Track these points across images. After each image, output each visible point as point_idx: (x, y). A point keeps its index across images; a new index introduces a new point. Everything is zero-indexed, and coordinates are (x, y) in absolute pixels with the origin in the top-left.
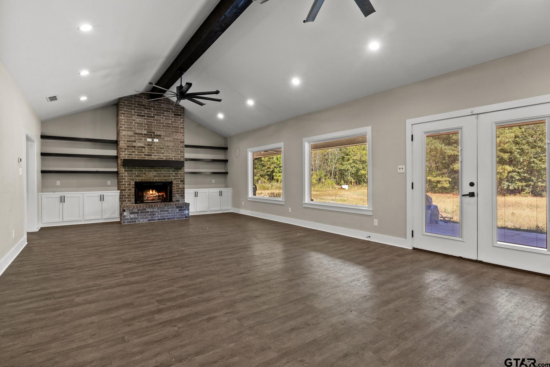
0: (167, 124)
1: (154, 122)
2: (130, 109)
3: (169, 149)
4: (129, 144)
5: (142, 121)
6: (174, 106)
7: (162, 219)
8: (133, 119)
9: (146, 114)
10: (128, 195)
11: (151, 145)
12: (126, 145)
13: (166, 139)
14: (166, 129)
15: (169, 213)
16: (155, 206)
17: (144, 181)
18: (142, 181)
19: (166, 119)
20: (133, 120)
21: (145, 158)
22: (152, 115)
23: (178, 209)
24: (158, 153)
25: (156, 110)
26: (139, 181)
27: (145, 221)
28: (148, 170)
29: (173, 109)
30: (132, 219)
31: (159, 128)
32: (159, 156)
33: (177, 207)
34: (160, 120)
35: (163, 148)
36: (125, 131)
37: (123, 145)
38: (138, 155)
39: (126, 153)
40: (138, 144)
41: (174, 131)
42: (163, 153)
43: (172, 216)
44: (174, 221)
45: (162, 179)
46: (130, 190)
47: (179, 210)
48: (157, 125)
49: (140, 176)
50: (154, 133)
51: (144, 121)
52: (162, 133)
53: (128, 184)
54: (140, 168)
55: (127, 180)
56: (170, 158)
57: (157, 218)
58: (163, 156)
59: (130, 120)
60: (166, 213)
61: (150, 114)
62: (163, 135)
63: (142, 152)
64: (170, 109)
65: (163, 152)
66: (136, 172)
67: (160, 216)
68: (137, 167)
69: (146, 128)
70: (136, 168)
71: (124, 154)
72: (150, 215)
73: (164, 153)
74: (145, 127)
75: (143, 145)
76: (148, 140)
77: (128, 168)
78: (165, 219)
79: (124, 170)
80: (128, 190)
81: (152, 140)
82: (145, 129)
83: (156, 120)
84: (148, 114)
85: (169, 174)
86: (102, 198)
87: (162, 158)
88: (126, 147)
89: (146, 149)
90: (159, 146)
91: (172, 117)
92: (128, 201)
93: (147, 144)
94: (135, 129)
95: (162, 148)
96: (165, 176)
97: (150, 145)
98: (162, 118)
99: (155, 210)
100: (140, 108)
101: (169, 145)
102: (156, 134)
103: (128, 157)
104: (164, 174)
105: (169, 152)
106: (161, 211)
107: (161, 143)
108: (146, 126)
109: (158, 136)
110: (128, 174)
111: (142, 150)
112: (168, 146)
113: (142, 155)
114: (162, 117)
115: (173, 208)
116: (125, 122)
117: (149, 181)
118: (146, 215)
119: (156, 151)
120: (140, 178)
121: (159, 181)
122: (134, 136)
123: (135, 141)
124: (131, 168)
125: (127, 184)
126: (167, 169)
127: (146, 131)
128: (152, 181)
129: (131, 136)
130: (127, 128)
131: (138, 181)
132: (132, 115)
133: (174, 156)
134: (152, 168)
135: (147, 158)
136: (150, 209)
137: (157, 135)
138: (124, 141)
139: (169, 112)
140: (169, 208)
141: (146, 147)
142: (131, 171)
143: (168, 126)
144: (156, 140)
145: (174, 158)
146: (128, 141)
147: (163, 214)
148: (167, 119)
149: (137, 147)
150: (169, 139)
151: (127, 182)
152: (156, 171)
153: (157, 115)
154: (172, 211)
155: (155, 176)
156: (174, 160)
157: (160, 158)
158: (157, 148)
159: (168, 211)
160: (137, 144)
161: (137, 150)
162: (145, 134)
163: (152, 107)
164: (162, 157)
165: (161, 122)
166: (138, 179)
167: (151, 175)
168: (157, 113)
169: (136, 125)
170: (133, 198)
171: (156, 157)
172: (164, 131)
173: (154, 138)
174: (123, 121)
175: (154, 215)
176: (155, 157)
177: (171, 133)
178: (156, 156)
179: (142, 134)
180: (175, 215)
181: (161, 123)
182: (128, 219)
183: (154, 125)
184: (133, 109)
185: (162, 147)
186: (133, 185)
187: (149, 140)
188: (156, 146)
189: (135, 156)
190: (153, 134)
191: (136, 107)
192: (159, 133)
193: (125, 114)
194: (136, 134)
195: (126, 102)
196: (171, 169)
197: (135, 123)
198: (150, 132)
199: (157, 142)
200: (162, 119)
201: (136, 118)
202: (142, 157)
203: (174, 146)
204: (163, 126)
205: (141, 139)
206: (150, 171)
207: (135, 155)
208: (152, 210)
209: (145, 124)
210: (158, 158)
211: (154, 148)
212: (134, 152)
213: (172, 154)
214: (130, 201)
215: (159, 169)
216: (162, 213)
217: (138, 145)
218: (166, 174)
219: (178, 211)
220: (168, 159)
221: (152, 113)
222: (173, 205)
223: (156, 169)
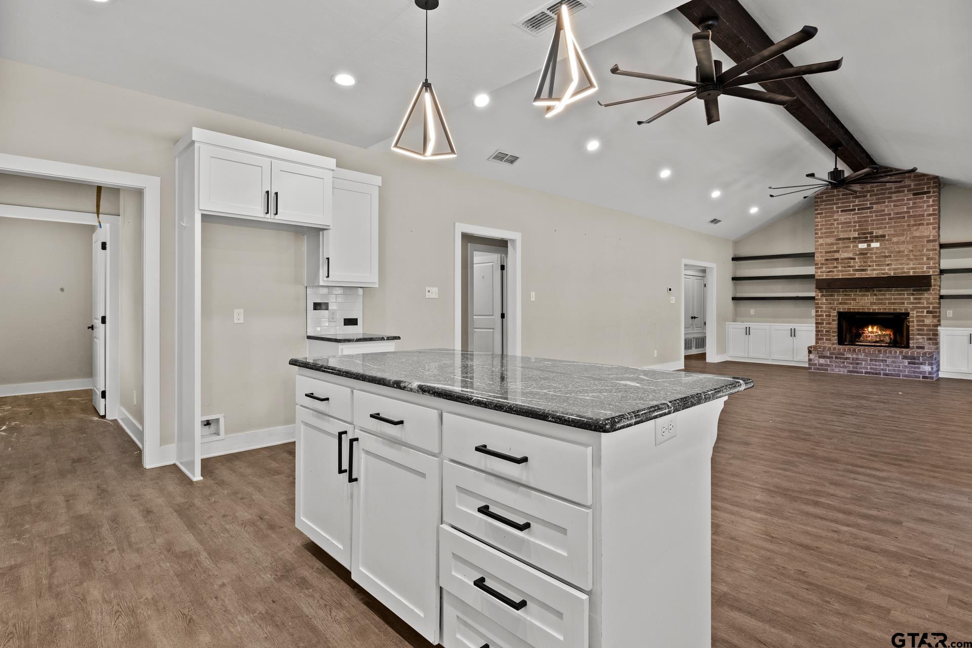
0: (897, 213)
1: (872, 216)
2: (830, 204)
3: (902, 256)
4: (829, 256)
5: (849, 218)
6: (912, 180)
7: (873, 373)
8: (835, 218)
9: (857, 205)
10: (826, 331)
11: (866, 254)
12: (823, 258)
13: (895, 239)
14: (895, 223)
15: (888, 366)
16: (859, 351)
17: (852, 311)
18: (848, 311)
19: (895, 206)
20: (835, 220)
21: (855, 274)
22: (869, 206)
23: (906, 362)
24: (877, 265)
25: (876, 195)
26: (844, 311)
27: (843, 371)
28: (860, 293)
29: (910, 186)
30: (822, 365)
31: (882, 224)
32: (882, 270)
33: (905, 357)
34: (883, 211)
35: (890, 256)
36: (822, 238)
37: (820, 258)
38: (842, 271)
39: (824, 270)
40: (842, 254)
41: (912, 223)
42: (888, 265)
43: (894, 371)
44: (900, 379)
45: (886, 309)
46: (830, 324)
47: (909, 363)
48: (878, 220)
49: (846, 304)
50: (872, 233)
51: (853, 218)
52: (886, 231)
53: (826, 315)
54: (846, 291)
55: (824, 309)
56: (904, 272)
57: (864, 371)
58: (889, 270)
59: (829, 221)
60: (882, 364)
61: (863, 205)
62: (888, 235)
63: (850, 267)
64: (905, 187)
65: (889, 262)
66: (839, 297)
67: (869, 367)
68: (841, 290)
69: (857, 227)
70: (839, 292)
71: (821, 272)
72: (851, 364)
73: (891, 264)
74: (855, 226)
75: (851, 255)
76: (860, 247)
77: (827, 292)
78: (880, 374)
79: (820, 294)
80: (827, 324)
81: (869, 245)
82: (854, 231)
83: (875, 212)
84: (860, 205)
85: (902, 299)
86: (793, 333)
87: (886, 273)
88: (823, 262)
89: (856, 260)
90: (881, 253)
91: (908, 200)
92: (827, 340)
93: (858, 253)
94: (838, 232)
95: (886, 257)
96: (894, 303)
97: (863, 253)
98: (887, 206)
99: (860, 357)
100: (847, 199)
101: (902, 249)
102: (874, 234)
103: (827, 275)
104: (891, 299)
105: (901, 262)
106: (871, 360)
107: (886, 248)
108: (857, 224)
109: (879, 238)
110: (826, 300)
111: (850, 263)
112: (899, 252)
113: (849, 271)
114: (887, 203)
115: (895, 357)
116: (822, 225)
117: (861, 311)
118: (844, 362)
119: (875, 262)
120: (846, 307)
121: (879, 311)
122: (837, 244)
123: (838, 251)
124: (832, 292)
125: (824, 314)
126: (897, 291)
127: (857, 233)
128: (866, 311)
129: (832, 244)
130: (825, 233)
131: (841, 311)
132: (833, 212)
133: (913, 268)
134: (867, 291)
135: (858, 275)
136: (852, 355)
137: (877, 237)
138: (821, 252)
139: (903, 191)
140: (888, 357)
141: (856, 257)
142: (832, 295)
143: (900, 217)
144: (875, 245)
145: (912, 271)
146: (826, 252)
147: (876, 365)
148: (897, 206)
149: (842, 259)
150: (902, 239)
151: (825, 312)
152: (875, 295)
153: (877, 203)
154: (893, 362)
155: (872, 304)
156: (911, 274)
157: (884, 274)
158: (876, 257)
159: (886, 361)
160: (840, 254)
161: (842, 263)
162: (855, 238)
163: (869, 191)
164: (887, 271)
165: (886, 212)
166: (843, 308)
167: (866, 302)
168: (878, 199)
169: (840, 226)
170: (834, 336)
171: (875, 272)
172: (890, 227)
173: (872, 241)
174: (820, 224)
175: (858, 364)
176: (872, 273)
177: (906, 227)
178: (874, 270)
179: (849, 239)
180: (901, 371)
181: (886, 215)
182: (815, 365)
183: (872, 220)
184: (835, 204)
185: (887, 255)
186: (834, 316)
187: (863, 246)
188: (876, 253)
189: (839, 273)
190: (869, 235)
191: (840, 199)
192: (880, 232)
193: (822, 213)
194: (840, 239)
195: (824, 196)
196: (906, 290)
197: (838, 224)
198: (865, 234)
199: (877, 248)
200: (888, 208)
201: (840, 216)
202: (850, 275)
203: (912, 250)
204: (890, 219)
205: (849, 247)
206: (864, 295)
207: (838, 271)
208: (854, 356)
209: (855, 222)
210: (878, 274)
211: (871, 258)
212: (835, 267)
213: (908, 264)
214: (830, 340)
215: (880, 291)
216: (873, 364)
217: (842, 256)
218: (895, 299)
219: (907, 364)
220: (899, 273)
221: (868, 202)
222: (896, 352)
223: (875, 292)
